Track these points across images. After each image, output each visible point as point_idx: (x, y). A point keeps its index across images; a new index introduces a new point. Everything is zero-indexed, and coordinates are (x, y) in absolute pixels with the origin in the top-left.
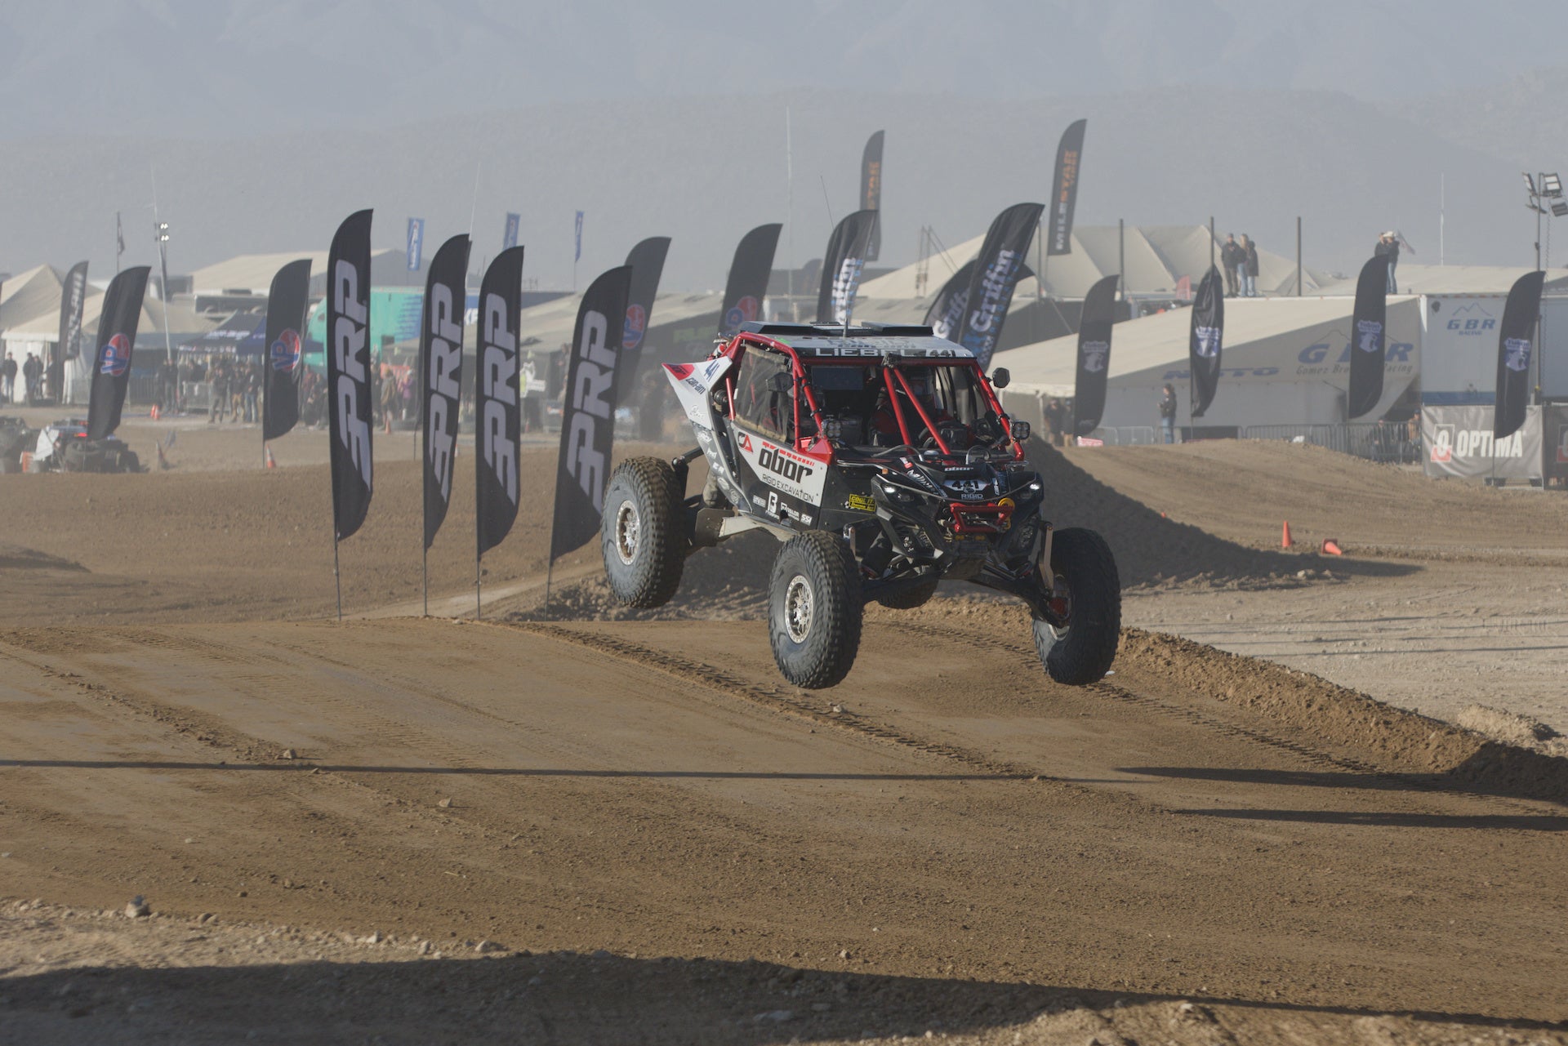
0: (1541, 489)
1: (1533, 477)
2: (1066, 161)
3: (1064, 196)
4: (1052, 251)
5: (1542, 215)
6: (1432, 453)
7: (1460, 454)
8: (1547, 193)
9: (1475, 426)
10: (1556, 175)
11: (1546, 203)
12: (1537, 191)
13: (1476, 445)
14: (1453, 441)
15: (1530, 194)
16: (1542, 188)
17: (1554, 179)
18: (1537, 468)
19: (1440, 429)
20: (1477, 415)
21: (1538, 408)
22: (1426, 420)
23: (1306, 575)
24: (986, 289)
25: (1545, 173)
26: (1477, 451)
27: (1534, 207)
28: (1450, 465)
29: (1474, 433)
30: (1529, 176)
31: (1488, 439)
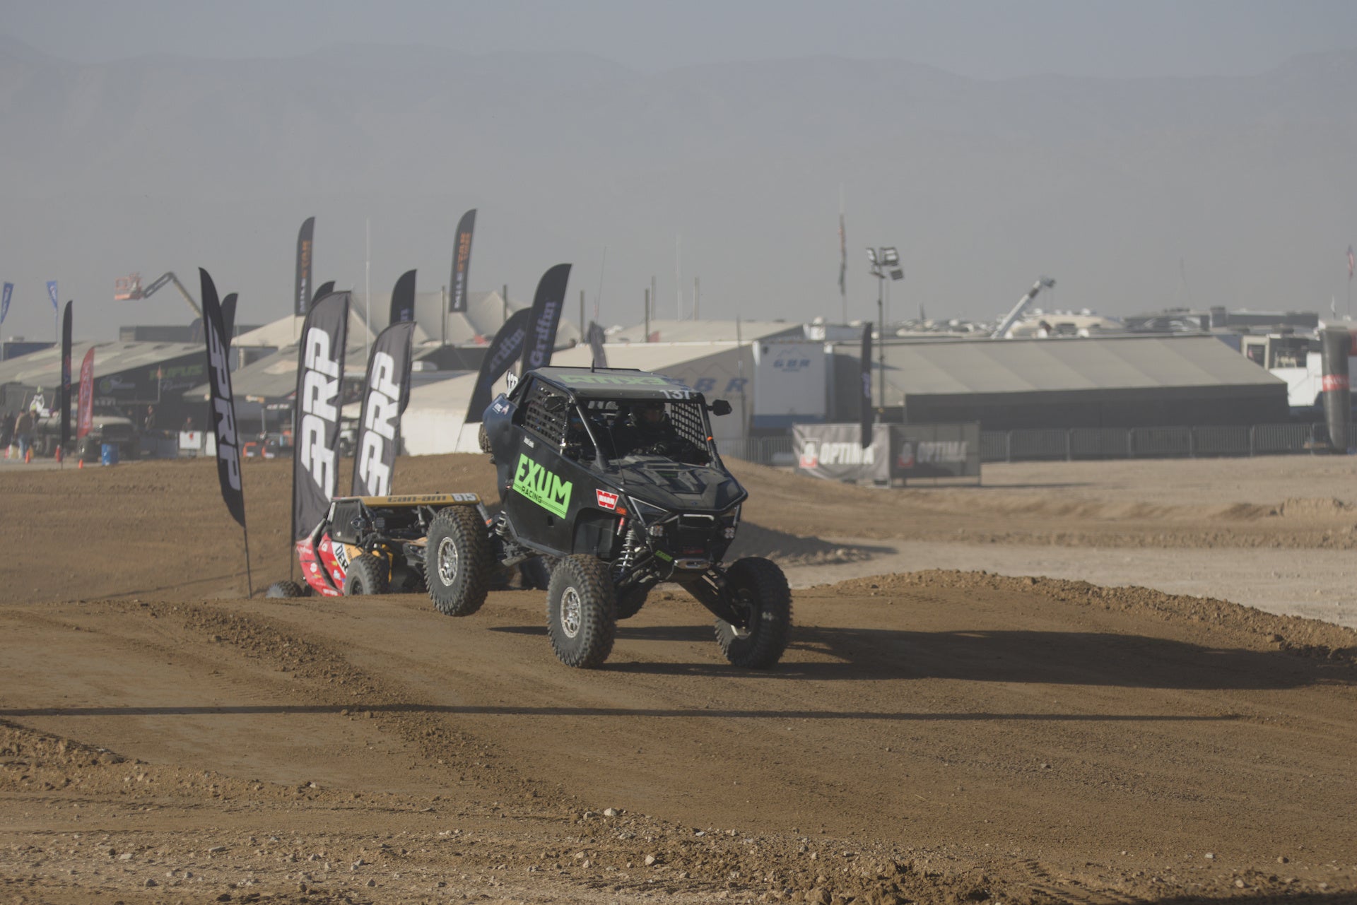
0: (886, 487)
1: (880, 478)
2: (462, 241)
3: (461, 267)
4: (452, 309)
5: (884, 281)
6: (801, 461)
7: (824, 461)
8: (886, 263)
9: (835, 440)
10: (893, 248)
11: (886, 270)
12: (879, 261)
13: (834, 454)
14: (818, 450)
15: (872, 264)
16: (883, 259)
17: (892, 252)
18: (884, 471)
19: (807, 442)
20: (837, 431)
21: (885, 426)
22: (797, 435)
23: (844, 554)
24: (538, 333)
25: (886, 246)
26: (837, 459)
27: (876, 274)
28: (815, 470)
29: (835, 446)
30: (872, 249)
31: (846, 450)
